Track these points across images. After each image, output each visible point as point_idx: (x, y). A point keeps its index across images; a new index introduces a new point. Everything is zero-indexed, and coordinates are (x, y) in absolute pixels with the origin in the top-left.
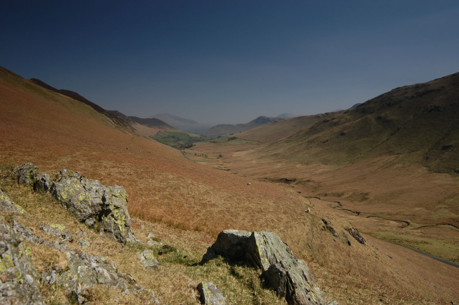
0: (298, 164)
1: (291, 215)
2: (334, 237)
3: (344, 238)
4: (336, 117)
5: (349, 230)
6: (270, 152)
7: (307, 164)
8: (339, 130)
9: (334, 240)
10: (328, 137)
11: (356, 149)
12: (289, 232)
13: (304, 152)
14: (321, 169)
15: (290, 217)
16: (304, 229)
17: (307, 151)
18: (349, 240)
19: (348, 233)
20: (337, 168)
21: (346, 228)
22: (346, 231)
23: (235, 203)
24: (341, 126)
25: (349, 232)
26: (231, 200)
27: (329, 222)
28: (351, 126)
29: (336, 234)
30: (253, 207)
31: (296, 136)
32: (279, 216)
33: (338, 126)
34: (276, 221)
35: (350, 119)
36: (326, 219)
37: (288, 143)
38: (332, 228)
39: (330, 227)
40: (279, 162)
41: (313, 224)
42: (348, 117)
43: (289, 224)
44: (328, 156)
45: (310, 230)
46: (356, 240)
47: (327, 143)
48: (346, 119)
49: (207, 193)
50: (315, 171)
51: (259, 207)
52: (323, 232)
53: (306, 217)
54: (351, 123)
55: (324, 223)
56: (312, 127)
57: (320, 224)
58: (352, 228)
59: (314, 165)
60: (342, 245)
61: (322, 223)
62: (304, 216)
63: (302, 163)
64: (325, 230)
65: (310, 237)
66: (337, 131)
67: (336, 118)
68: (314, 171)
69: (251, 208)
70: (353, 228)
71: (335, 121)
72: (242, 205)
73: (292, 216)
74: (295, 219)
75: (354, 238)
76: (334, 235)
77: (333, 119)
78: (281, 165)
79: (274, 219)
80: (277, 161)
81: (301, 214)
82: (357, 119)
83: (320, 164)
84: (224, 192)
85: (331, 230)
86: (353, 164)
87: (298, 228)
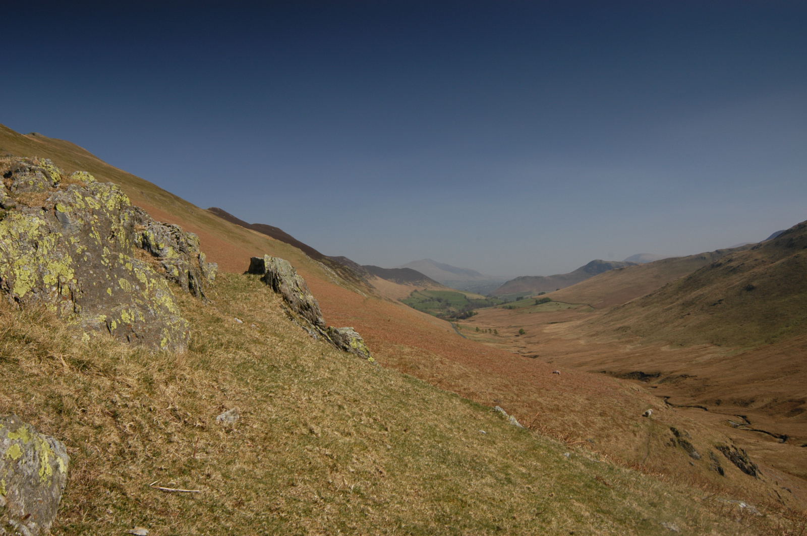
0: (664, 346)
1: (612, 418)
2: (692, 459)
3: (713, 462)
4: (737, 257)
5: (724, 449)
6: (612, 323)
7: (681, 345)
8: (741, 282)
9: (690, 463)
10: (721, 295)
12: (603, 444)
13: (676, 324)
14: (709, 353)
15: (610, 422)
16: (633, 441)
17: (681, 321)
18: (722, 466)
19: (722, 454)
20: (741, 352)
21: (717, 445)
22: (717, 450)
23: (511, 395)
24: (746, 274)
25: (724, 453)
26: (505, 389)
27: (684, 434)
28: (766, 273)
29: (695, 453)
30: (544, 403)
31: (659, 294)
32: (590, 418)
33: (741, 274)
34: (582, 425)
35: (764, 259)
36: (678, 427)
37: (645, 308)
38: (688, 444)
39: (684, 442)
40: (628, 342)
41: (652, 434)
42: (759, 257)
43: (606, 431)
44: (721, 329)
45: (644, 443)
46: (738, 468)
47: (719, 306)
48: (756, 260)
49: (465, 376)
50: (698, 359)
51: (556, 402)
52: (670, 449)
53: (639, 423)
54: (766, 267)
55: (675, 434)
56: (690, 278)
57: (665, 435)
58: (730, 447)
59: (696, 347)
60: (705, 473)
61: (669, 435)
62: (637, 420)
63: (671, 343)
64: (675, 445)
65: (643, 454)
66: (738, 283)
67: (735, 260)
68: (695, 358)
69: (540, 403)
70: (732, 446)
71: (733, 264)
72: (524, 398)
73: (614, 420)
74: (618, 425)
75: (732, 464)
76: (691, 456)
77: (730, 261)
78: (631, 347)
79: (579, 422)
80: (623, 340)
81: (632, 418)
82: (778, 260)
83: (707, 345)
84: (497, 377)
85: (687, 446)
86: (772, 343)
87: (620, 438)
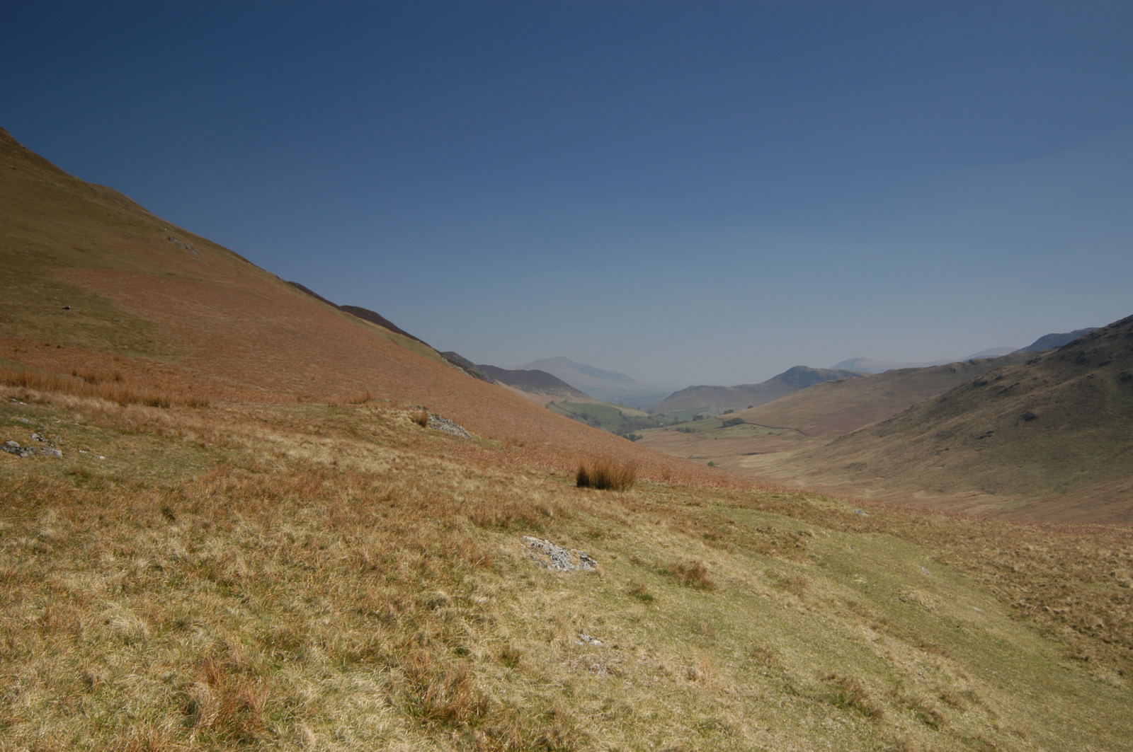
4: (1008, 373)
6: (839, 458)
7: (940, 491)
8: (1017, 407)
10: (989, 425)
11: (1067, 456)
13: (931, 462)
14: (981, 504)
17: (936, 458)
20: (1023, 503)
24: (1022, 398)
28: (1050, 398)
31: (903, 420)
33: (1015, 398)
35: (1045, 379)
37: (884, 438)
40: (866, 485)
42: (1039, 375)
44: (993, 471)
47: (988, 440)
48: (1035, 379)
54: (1050, 389)
56: (944, 399)
59: (960, 494)
63: (926, 488)
66: (1012, 409)
67: (1005, 377)
68: (963, 509)
71: (1003, 383)
78: (872, 492)
80: (858, 481)
82: (1065, 380)
83: (977, 493)
86: (1064, 492)
